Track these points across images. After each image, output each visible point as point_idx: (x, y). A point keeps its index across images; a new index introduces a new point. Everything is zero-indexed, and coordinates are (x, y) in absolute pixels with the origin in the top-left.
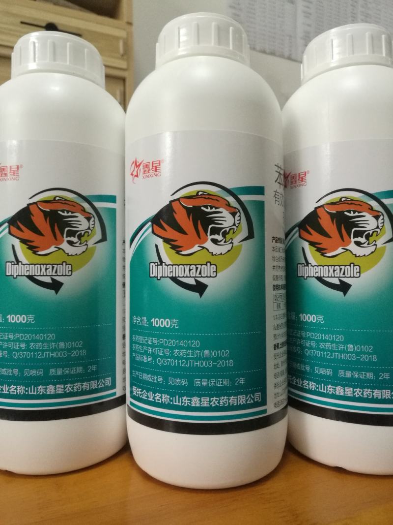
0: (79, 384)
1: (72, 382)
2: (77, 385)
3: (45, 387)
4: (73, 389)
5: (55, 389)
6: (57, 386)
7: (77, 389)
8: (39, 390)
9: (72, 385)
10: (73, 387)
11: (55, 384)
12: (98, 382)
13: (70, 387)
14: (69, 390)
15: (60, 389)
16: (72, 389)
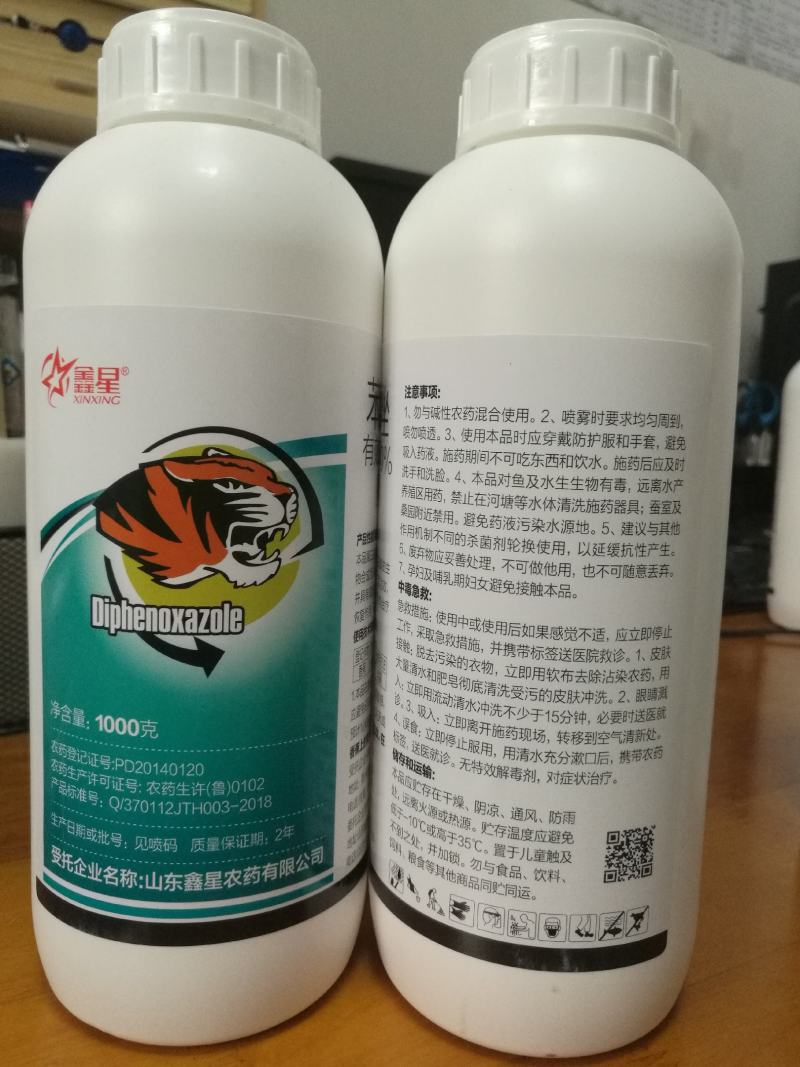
0: (255, 868)
1: (241, 866)
2: (251, 872)
3: (181, 876)
4: (241, 880)
5: (204, 882)
6: (207, 874)
7: (252, 880)
8: (167, 882)
9: (240, 872)
10: (242, 875)
11: (202, 870)
12: (296, 860)
13: (236, 875)
14: (232, 881)
15: (214, 882)
16: (239, 880)
